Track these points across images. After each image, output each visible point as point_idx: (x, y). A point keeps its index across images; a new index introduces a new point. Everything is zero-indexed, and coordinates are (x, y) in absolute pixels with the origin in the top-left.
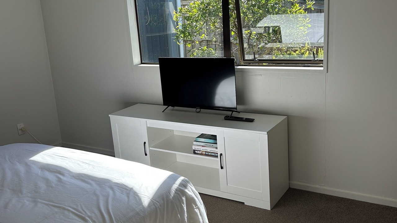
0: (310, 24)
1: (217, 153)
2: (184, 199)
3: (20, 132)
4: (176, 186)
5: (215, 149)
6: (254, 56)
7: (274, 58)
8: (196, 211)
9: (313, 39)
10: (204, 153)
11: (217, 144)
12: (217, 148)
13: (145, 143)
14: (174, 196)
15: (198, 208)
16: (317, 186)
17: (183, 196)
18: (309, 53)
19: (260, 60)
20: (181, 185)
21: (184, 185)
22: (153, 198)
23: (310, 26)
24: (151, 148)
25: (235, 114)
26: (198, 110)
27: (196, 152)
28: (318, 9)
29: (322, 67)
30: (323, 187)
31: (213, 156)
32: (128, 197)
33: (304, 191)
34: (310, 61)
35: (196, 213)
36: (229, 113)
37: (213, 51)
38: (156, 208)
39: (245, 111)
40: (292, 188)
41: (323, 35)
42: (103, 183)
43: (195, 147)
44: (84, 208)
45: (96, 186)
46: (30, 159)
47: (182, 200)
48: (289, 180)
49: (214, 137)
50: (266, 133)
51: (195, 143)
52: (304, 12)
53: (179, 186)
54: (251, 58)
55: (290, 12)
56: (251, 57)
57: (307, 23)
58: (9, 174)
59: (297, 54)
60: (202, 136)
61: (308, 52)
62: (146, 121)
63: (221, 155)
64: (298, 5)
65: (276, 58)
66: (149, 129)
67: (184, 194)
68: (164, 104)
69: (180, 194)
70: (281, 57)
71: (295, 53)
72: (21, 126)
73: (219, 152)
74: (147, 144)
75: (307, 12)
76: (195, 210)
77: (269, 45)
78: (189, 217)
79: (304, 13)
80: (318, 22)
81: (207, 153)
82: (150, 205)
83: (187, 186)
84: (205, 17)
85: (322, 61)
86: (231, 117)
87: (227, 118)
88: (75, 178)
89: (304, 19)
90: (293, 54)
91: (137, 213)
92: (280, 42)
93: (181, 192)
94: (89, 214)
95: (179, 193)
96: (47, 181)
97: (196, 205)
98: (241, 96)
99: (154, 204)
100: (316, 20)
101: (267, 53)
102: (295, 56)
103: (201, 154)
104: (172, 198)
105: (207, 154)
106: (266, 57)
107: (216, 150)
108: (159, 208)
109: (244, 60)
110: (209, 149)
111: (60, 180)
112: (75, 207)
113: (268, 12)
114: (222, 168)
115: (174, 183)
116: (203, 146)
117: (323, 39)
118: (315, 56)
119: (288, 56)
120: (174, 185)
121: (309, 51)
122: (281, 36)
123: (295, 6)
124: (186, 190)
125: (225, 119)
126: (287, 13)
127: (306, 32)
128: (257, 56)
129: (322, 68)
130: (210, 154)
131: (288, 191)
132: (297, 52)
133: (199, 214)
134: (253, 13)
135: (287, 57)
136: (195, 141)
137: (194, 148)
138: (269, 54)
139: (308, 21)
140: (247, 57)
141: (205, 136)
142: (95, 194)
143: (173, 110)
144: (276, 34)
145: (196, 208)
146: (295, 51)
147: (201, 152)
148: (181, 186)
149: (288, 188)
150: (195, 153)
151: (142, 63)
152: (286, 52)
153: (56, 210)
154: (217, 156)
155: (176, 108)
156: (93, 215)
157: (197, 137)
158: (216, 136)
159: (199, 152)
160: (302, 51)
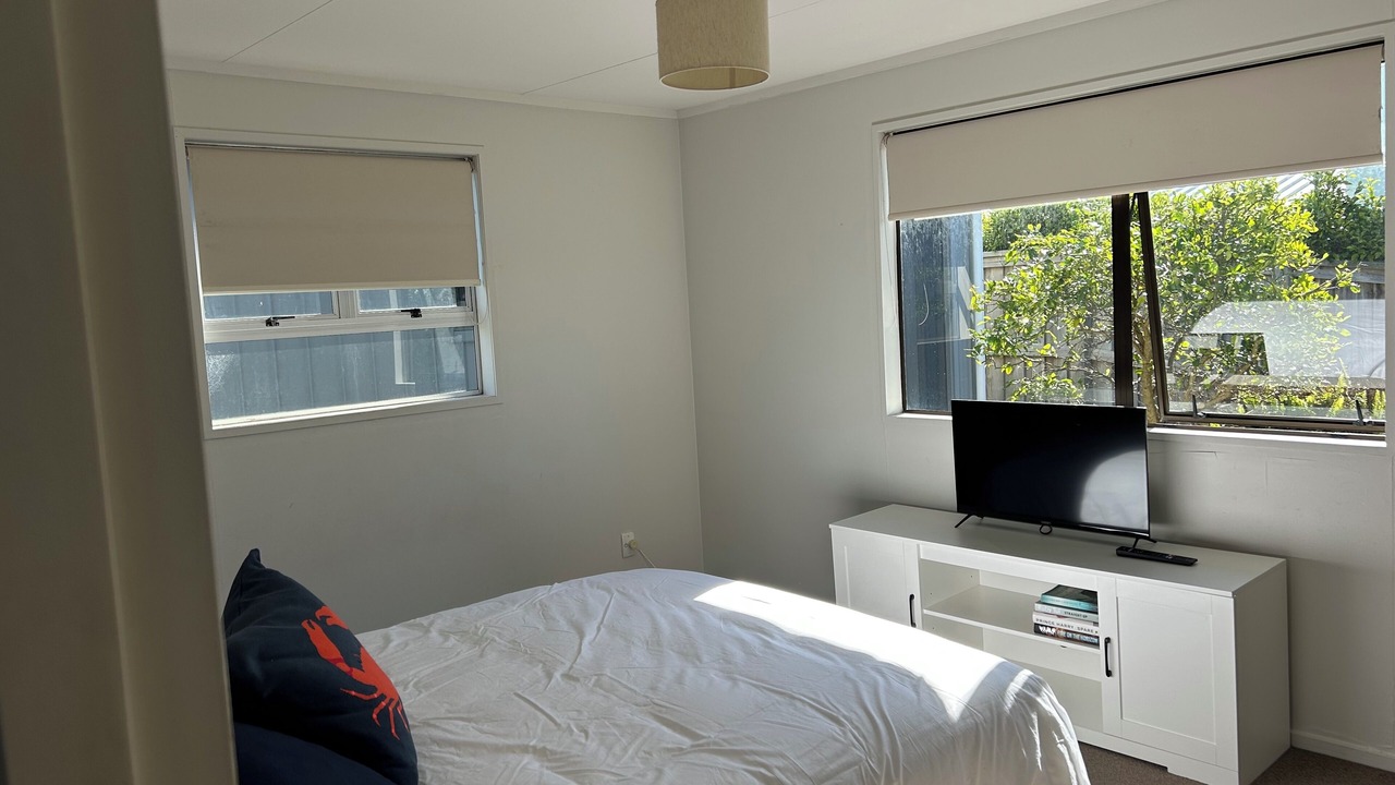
0: (1348, 328)
1: (1098, 637)
2: (1034, 717)
3: (626, 550)
4: (1016, 685)
5: (1091, 627)
6: (1195, 406)
7: (1240, 411)
8: (1062, 749)
9: (1356, 366)
10: (1063, 633)
11: (1097, 613)
12: (1096, 624)
13: (912, 597)
14: (1013, 706)
15: (1066, 744)
16: (1371, 749)
17: (1033, 712)
18: (1347, 403)
19: (1208, 416)
20: (1026, 685)
21: (1033, 686)
22: (970, 702)
23: (1345, 333)
24: (925, 611)
25: (1143, 545)
26: (1046, 529)
27: (1041, 628)
28: (1372, 284)
29: (1382, 439)
30: (1389, 754)
31: (1086, 642)
32: (917, 693)
33: (1333, 758)
34: (1350, 423)
35: (1062, 754)
36: (1129, 541)
37: (1073, 387)
38: (976, 723)
39: (1172, 540)
40: (1300, 750)
41: (1384, 357)
42: (857, 659)
43: (1040, 617)
44: (830, 698)
45: (844, 665)
46: (696, 599)
47: (1032, 719)
48: (1291, 726)
49: (1090, 597)
50: (1230, 594)
51: (1039, 607)
52: (1328, 295)
53: (1023, 687)
54: (1184, 410)
55: (1290, 295)
56: (1186, 407)
57: (1340, 325)
58: (664, 624)
59: (1309, 404)
60: (1059, 591)
61: (1341, 400)
62: (918, 546)
63: (1108, 640)
64: (1313, 277)
65: (1246, 411)
66: (925, 566)
67: (1034, 705)
68: (960, 510)
69: (1026, 706)
70: (1264, 410)
71: (1302, 401)
72: (628, 537)
73: (1102, 633)
74: (917, 601)
75: (1337, 296)
76: (1059, 745)
77: (1233, 380)
78: (1045, 760)
79: (1329, 298)
80: (1372, 324)
81: (1070, 635)
82: (963, 717)
83: (1041, 690)
84: (1056, 304)
85: (1383, 424)
86: (1135, 550)
87: (1123, 552)
88: (798, 645)
89: (1330, 315)
90: (1297, 405)
91: (939, 728)
92: (1263, 370)
93: (1027, 701)
94: (846, 713)
95: (1024, 702)
96: (742, 643)
97: (1061, 736)
98: (1159, 502)
99: (971, 715)
100: (1365, 317)
101: (1224, 398)
102: (1304, 409)
103: (1055, 636)
104: (1010, 710)
105: (1071, 637)
106: (1222, 409)
107: (1095, 628)
108: (983, 728)
109: (1166, 414)
110: (1075, 625)
111: (768, 645)
112: (813, 696)
113: (1227, 297)
114: (1109, 673)
115: (1012, 680)
116: (1059, 616)
117: (1383, 368)
118: (1364, 411)
119: (1283, 407)
120: (1012, 684)
121: (1345, 395)
122: (1264, 356)
123: (1303, 279)
124: (1039, 700)
125: (1119, 555)
126: (1280, 299)
127: (1335, 349)
128: (1200, 405)
129: (1383, 444)
130: (1077, 636)
131: (1287, 753)
132: (1309, 398)
133: (1067, 757)
134: (1188, 297)
135: (1280, 411)
136: (1039, 602)
137: (1036, 618)
138: (1228, 401)
139: (1342, 320)
140: (1174, 407)
141: (1064, 593)
142: (846, 677)
143: (979, 524)
144: (1249, 350)
145: (1061, 743)
146: (1304, 395)
147: (1054, 630)
148: (1028, 689)
149: (1289, 746)
150: (1037, 632)
151: (905, 411)
152: (1276, 396)
153: (777, 697)
154: (1097, 645)
155: (987, 520)
156: (854, 717)
157: (1045, 594)
158: (1094, 594)
159: (1049, 630)
160: (1326, 396)
